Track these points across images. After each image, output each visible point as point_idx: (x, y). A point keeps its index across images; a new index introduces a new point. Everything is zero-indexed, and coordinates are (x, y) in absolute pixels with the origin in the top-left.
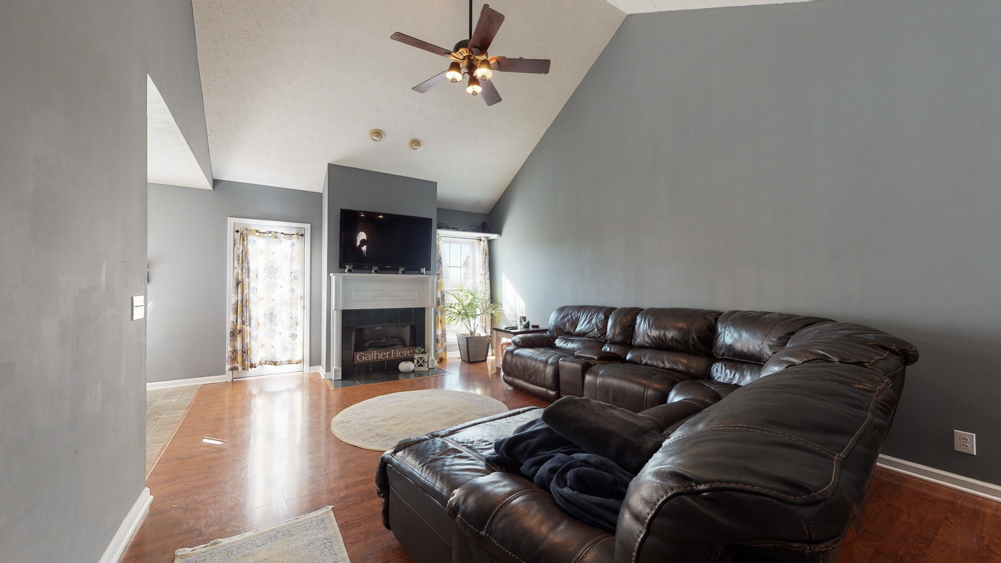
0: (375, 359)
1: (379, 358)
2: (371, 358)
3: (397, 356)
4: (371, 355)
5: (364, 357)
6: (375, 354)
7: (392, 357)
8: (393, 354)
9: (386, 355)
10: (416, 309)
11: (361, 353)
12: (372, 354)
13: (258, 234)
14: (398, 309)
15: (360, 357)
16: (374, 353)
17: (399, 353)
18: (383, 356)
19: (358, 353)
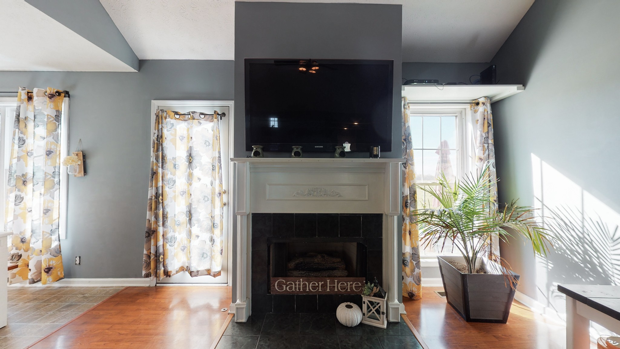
0: (301, 290)
1: (308, 290)
2: (296, 288)
3: (336, 290)
4: (295, 285)
5: (284, 286)
6: (302, 284)
7: (328, 290)
8: (328, 285)
9: (318, 286)
10: (366, 216)
11: (281, 280)
12: (297, 283)
13: (177, 117)
14: (338, 214)
15: (280, 286)
16: (300, 281)
17: (339, 285)
18: (314, 288)
19: (276, 278)
